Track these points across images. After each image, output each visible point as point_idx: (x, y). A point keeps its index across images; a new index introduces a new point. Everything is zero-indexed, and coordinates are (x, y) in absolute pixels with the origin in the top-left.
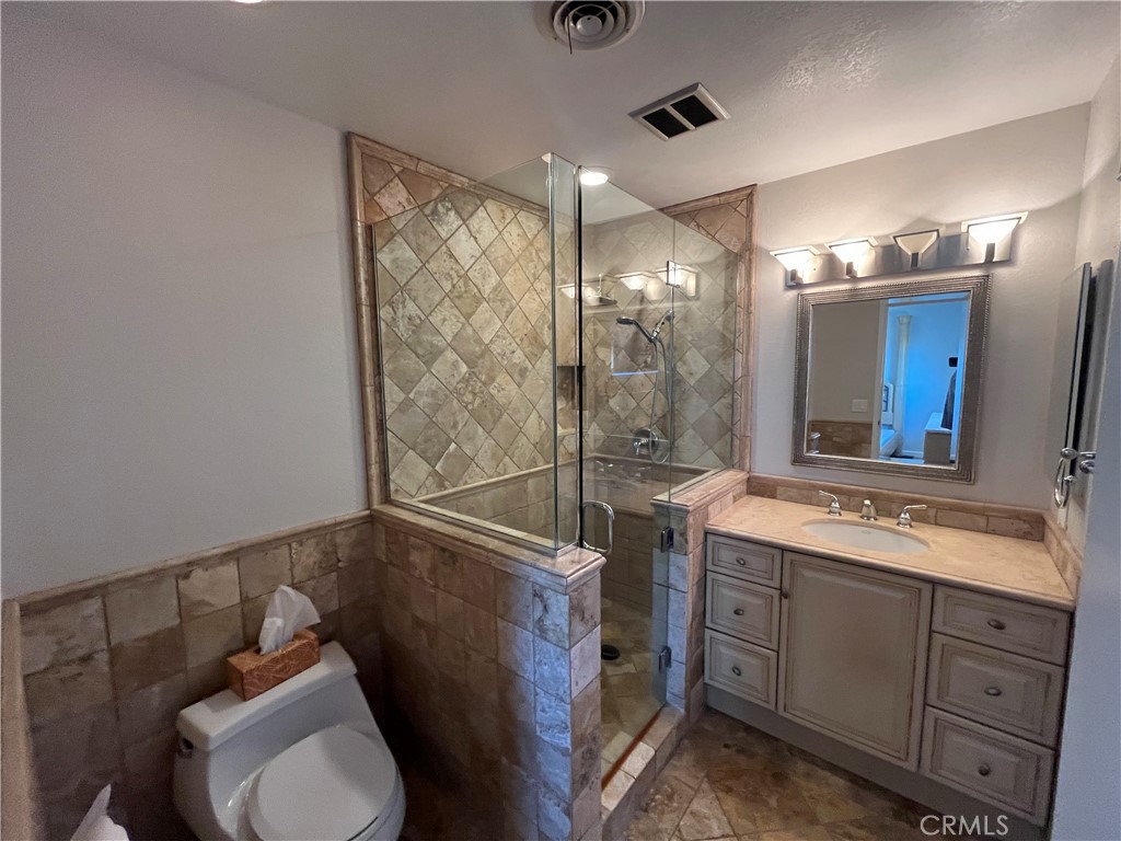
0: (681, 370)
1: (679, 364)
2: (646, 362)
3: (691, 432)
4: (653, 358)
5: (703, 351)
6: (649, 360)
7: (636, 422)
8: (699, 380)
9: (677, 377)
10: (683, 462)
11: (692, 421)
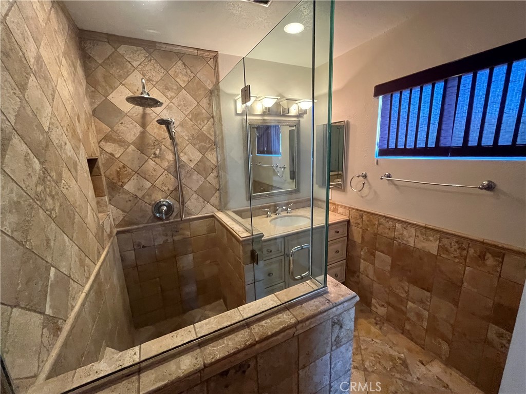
0: (184, 158)
1: (182, 155)
2: (155, 154)
3: (195, 196)
4: (160, 150)
5: (197, 146)
6: (157, 152)
7: (153, 198)
8: (197, 164)
9: (182, 163)
10: (192, 215)
11: (195, 189)
